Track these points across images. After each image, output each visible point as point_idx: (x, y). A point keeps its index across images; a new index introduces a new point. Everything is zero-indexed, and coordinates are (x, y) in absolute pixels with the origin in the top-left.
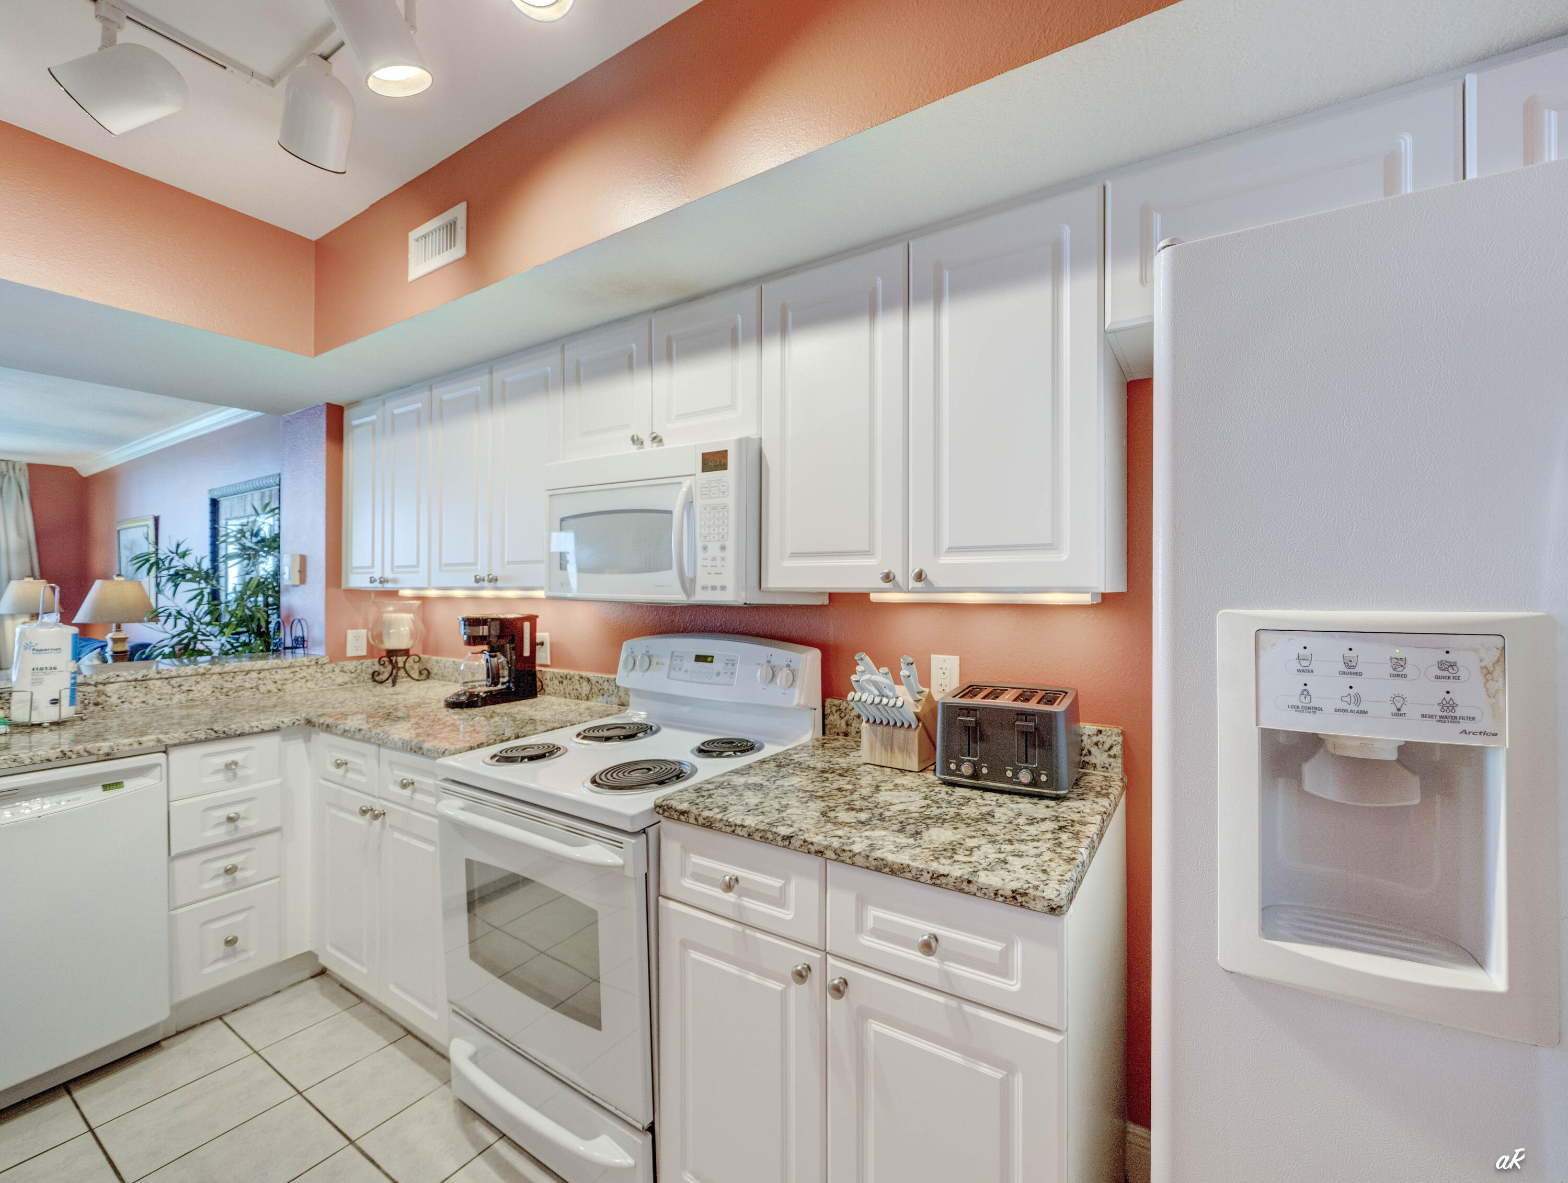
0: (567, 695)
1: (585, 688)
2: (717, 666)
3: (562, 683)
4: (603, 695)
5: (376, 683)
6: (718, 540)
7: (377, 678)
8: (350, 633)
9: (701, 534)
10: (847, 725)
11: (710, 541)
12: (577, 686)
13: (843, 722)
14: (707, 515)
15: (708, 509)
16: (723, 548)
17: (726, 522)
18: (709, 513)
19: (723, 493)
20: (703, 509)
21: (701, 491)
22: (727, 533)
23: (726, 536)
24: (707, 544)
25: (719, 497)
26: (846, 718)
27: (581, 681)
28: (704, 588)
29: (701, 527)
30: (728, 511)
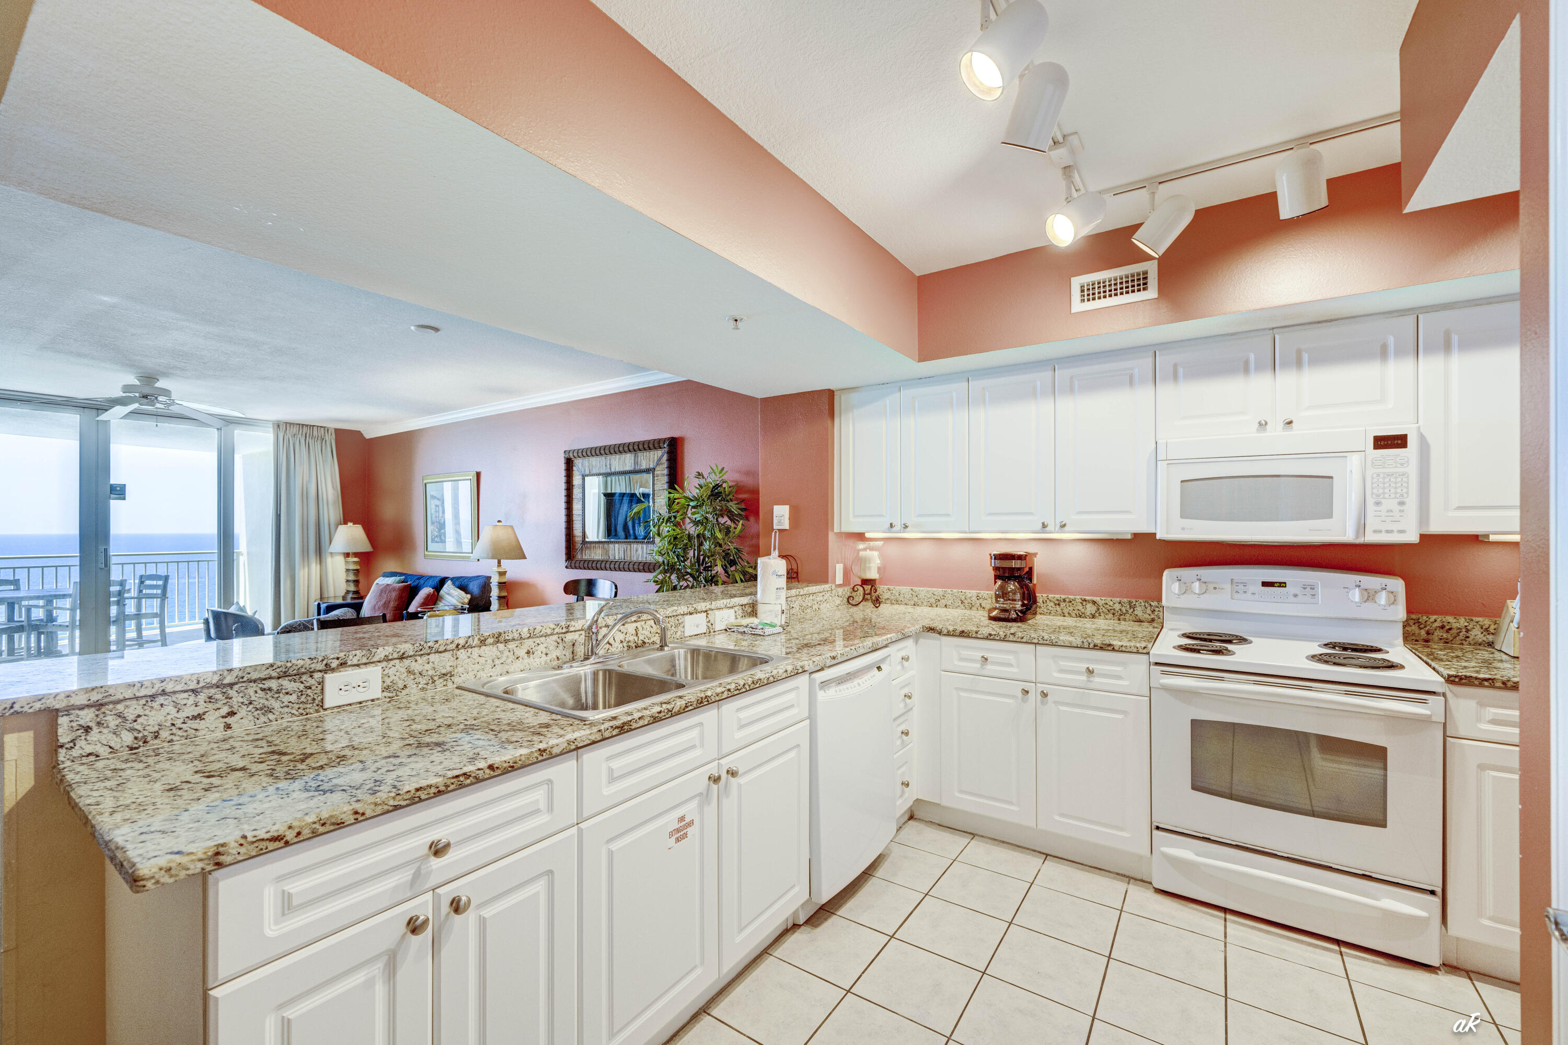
0: (1066, 615)
1: (1090, 609)
2: (1289, 589)
3: (1059, 605)
4: (1114, 614)
5: (850, 606)
6: (1396, 498)
7: (851, 601)
8: (838, 566)
9: (1373, 493)
10: (1428, 633)
11: (1384, 498)
12: (1080, 607)
13: (1423, 632)
14: (1380, 480)
15: (1382, 475)
16: (1402, 503)
17: (1405, 485)
18: (1384, 478)
19: (1402, 464)
20: (1375, 475)
21: (1373, 463)
22: (1407, 493)
23: (1405, 495)
24: (1383, 501)
25: (1396, 467)
26: (1427, 629)
27: (1084, 603)
28: (1375, 531)
29: (1372, 489)
30: (1408, 477)
